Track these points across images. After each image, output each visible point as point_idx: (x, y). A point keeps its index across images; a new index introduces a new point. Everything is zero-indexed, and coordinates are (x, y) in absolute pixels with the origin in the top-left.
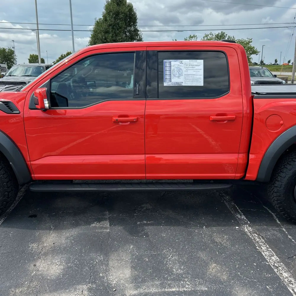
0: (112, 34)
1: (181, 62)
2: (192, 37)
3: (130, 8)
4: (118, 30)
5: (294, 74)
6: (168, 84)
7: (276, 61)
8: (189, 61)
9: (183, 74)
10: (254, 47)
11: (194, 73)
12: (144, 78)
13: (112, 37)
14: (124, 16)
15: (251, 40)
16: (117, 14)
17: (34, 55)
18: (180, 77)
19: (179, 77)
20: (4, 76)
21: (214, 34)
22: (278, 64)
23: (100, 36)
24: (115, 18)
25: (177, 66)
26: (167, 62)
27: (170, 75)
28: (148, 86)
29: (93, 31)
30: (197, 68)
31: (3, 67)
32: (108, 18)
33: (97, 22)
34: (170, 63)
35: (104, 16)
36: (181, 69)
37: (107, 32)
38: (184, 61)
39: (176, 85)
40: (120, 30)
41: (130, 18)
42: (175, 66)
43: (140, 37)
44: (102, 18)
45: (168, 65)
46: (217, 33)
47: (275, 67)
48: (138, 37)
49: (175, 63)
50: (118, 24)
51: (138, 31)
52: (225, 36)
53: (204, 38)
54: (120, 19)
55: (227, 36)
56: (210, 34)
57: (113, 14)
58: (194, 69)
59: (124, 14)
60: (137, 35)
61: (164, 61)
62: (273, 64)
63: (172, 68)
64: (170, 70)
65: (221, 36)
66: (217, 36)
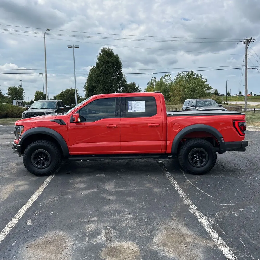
0: (103, 77)
2: (167, 76)
3: (117, 58)
4: (108, 74)
5: (246, 103)
6: (130, 111)
7: (240, 93)
9: (137, 107)
10: (208, 85)
11: (141, 106)
12: (120, 109)
13: (103, 79)
14: (112, 64)
15: (206, 79)
16: (107, 63)
17: (39, 92)
19: (135, 108)
20: (28, 109)
21: (185, 73)
22: (242, 95)
23: (94, 79)
24: (105, 66)
26: (129, 102)
27: (131, 107)
28: (122, 112)
29: (89, 74)
30: (142, 104)
31: (20, 102)
32: (100, 66)
33: (92, 68)
35: (97, 64)
36: (135, 105)
37: (99, 76)
38: (137, 101)
40: (109, 74)
41: (117, 65)
43: (124, 79)
44: (96, 65)
45: (130, 103)
47: (240, 97)
48: (122, 79)
49: (133, 102)
50: (108, 70)
51: (123, 74)
52: (194, 75)
53: (177, 76)
54: (109, 66)
55: (196, 74)
57: (104, 63)
59: (112, 62)
60: (122, 77)
61: (129, 101)
62: (239, 96)
63: (132, 104)
65: (191, 75)
66: (188, 75)
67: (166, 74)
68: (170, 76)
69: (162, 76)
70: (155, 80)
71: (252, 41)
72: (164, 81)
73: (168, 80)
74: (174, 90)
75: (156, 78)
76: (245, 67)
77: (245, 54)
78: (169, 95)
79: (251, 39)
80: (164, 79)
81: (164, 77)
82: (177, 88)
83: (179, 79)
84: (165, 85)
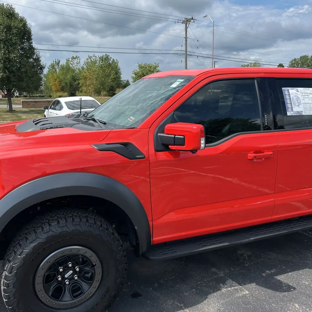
0: (4, 51)
1: (297, 90)
2: (75, 58)
6: (290, 113)
8: (303, 89)
9: (302, 103)
11: (310, 102)
14: (18, 31)
16: (9, 28)
18: (300, 106)
19: (298, 106)
21: (97, 57)
24: (7, 33)
25: (294, 94)
27: (291, 103)
34: (288, 90)
36: (298, 98)
39: (298, 115)
42: (293, 94)
45: (287, 93)
46: (101, 55)
49: (292, 91)
50: (11, 40)
51: (34, 49)
52: (109, 59)
53: (87, 59)
54: (13, 34)
55: (112, 59)
56: (94, 56)
58: (309, 98)
61: (283, 89)
63: (291, 96)
64: (290, 99)
65: (106, 59)
66: (102, 59)
67: (73, 56)
68: (79, 59)
69: (69, 59)
70: (58, 64)
71: (192, 21)
72: (71, 66)
73: (76, 64)
74: (85, 78)
75: (60, 61)
76: (184, 53)
77: (185, 37)
78: (79, 84)
79: (192, 19)
80: (71, 62)
81: (70, 60)
82: (90, 76)
83: (91, 64)
84: (74, 71)
